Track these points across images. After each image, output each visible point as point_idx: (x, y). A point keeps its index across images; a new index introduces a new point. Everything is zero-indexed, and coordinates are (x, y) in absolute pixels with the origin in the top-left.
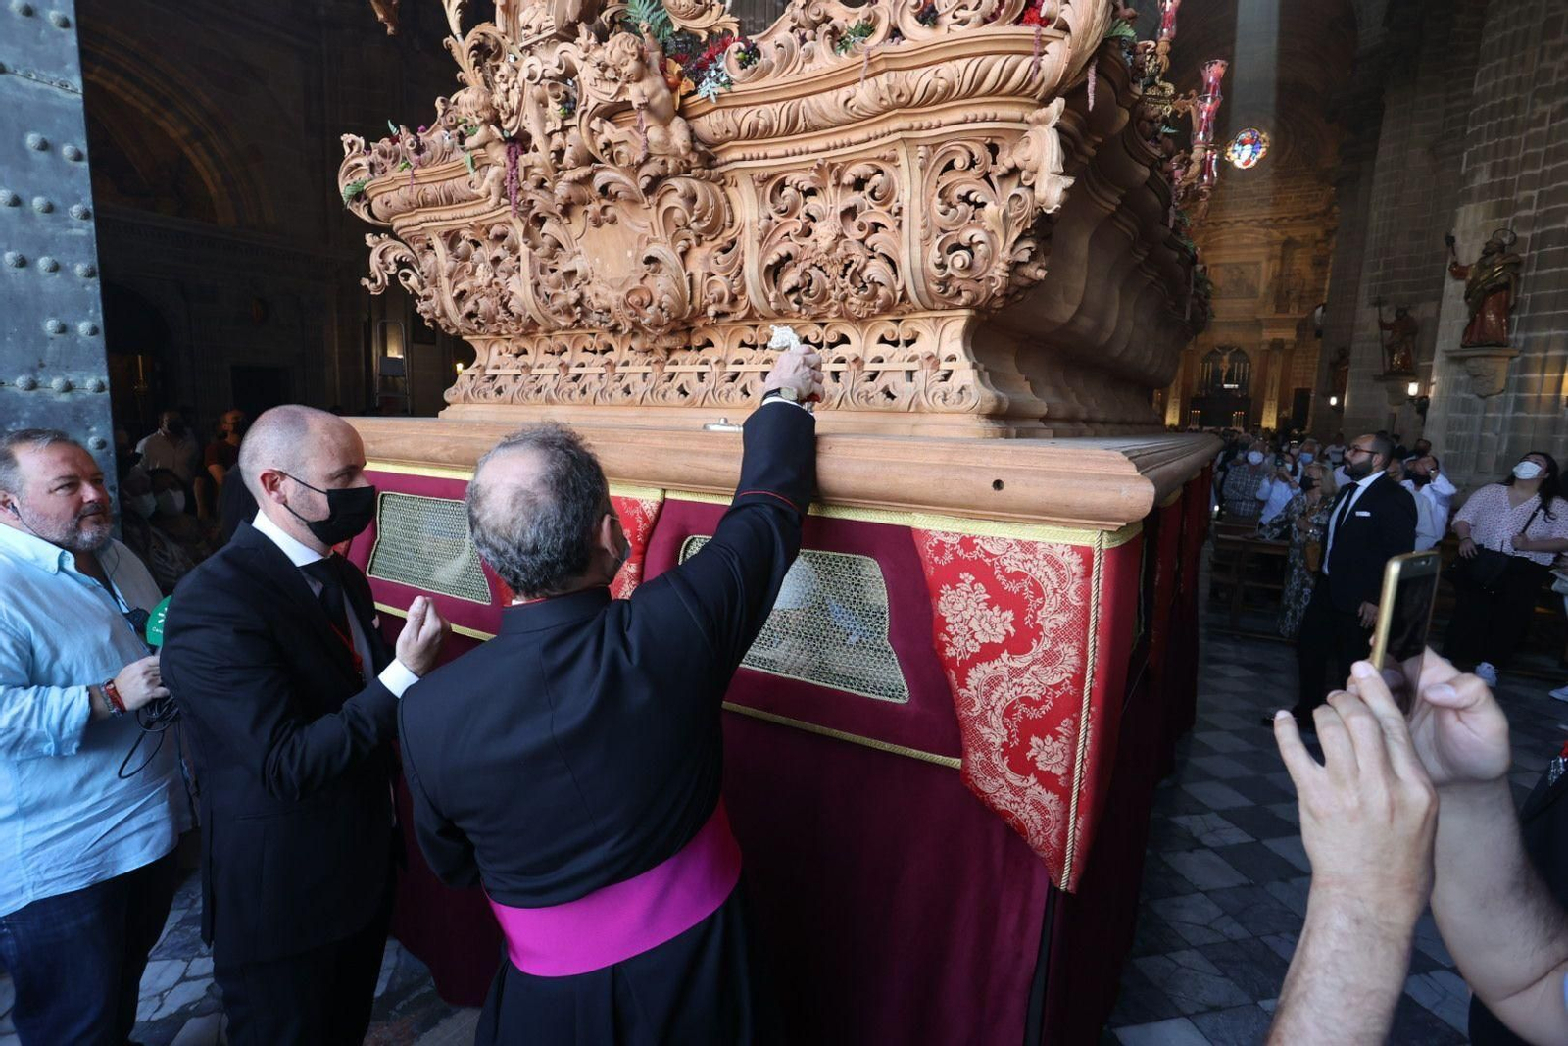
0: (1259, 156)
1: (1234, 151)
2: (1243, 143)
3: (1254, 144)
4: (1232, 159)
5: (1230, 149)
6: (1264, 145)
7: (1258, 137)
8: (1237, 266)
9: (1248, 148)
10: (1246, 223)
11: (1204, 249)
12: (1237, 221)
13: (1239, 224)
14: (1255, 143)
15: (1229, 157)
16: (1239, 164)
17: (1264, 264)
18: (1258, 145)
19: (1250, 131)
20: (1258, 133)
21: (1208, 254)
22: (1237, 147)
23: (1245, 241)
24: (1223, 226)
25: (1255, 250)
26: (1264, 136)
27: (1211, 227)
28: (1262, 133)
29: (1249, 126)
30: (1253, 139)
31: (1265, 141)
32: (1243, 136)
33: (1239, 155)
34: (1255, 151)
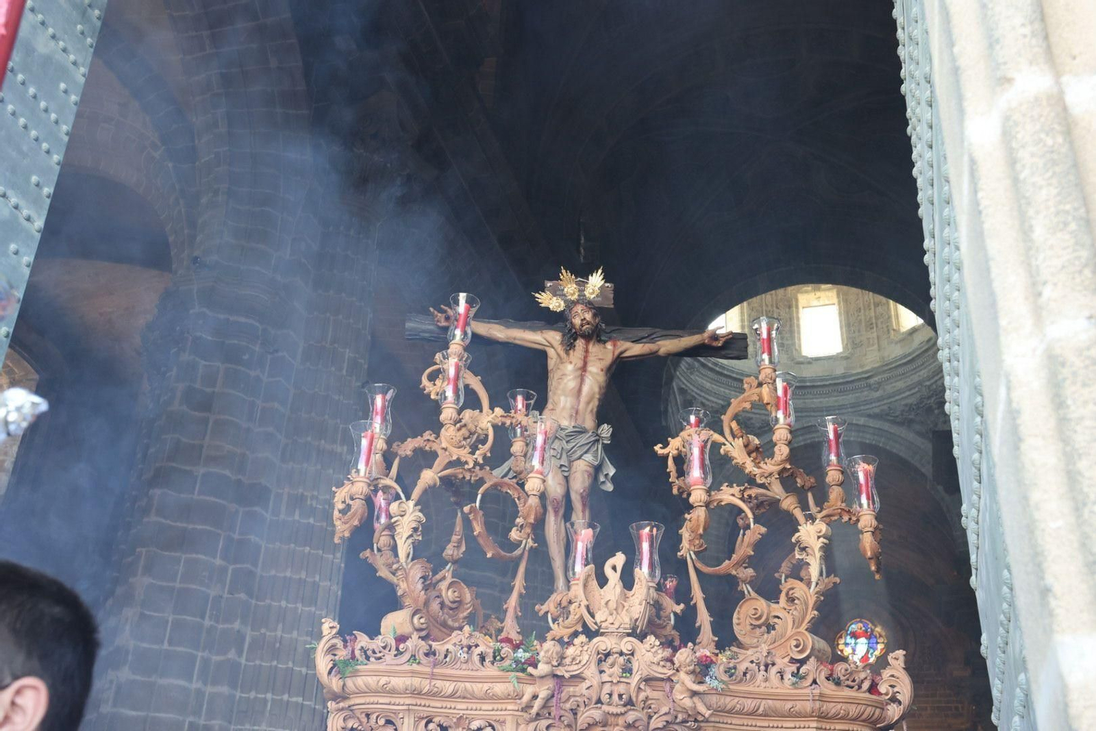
0: (877, 653)
1: (846, 644)
2: (855, 636)
3: (869, 638)
4: (846, 654)
5: (842, 641)
6: (881, 640)
7: (872, 631)
9: (863, 642)
14: (870, 636)
15: (842, 651)
18: (873, 640)
19: (861, 622)
20: (870, 625)
22: (849, 640)
26: (878, 629)
28: (876, 626)
29: (860, 617)
30: (866, 631)
31: (880, 636)
32: (855, 627)
33: (854, 650)
34: (871, 647)
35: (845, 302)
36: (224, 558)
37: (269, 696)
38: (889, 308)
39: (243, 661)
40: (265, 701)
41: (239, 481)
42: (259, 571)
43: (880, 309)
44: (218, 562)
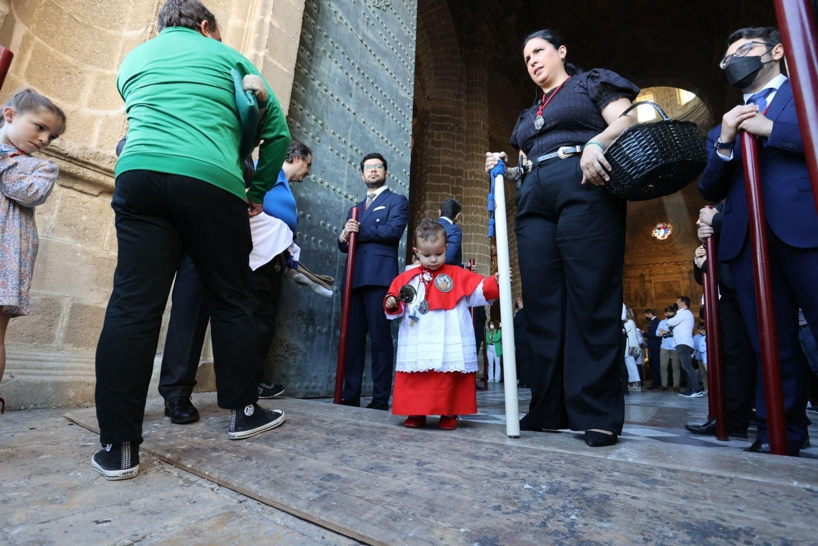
0: (668, 234)
1: (656, 232)
2: (659, 229)
3: (665, 229)
4: (656, 235)
5: (654, 231)
8: (668, 283)
9: (662, 231)
10: (668, 264)
11: (651, 275)
12: (663, 263)
13: (665, 264)
14: (665, 228)
15: (654, 234)
16: (659, 237)
17: (681, 282)
18: (667, 229)
19: (662, 224)
20: (666, 225)
21: (652, 278)
22: (657, 230)
23: (670, 272)
24: (657, 265)
25: (675, 276)
26: (669, 226)
27: (651, 265)
31: (669, 228)
32: (659, 226)
33: (659, 234)
34: (666, 232)
35: (656, 95)
36: (452, 193)
37: (473, 234)
38: (676, 97)
39: (463, 224)
40: (472, 235)
41: (453, 169)
42: (463, 197)
43: (672, 98)
44: (451, 194)
